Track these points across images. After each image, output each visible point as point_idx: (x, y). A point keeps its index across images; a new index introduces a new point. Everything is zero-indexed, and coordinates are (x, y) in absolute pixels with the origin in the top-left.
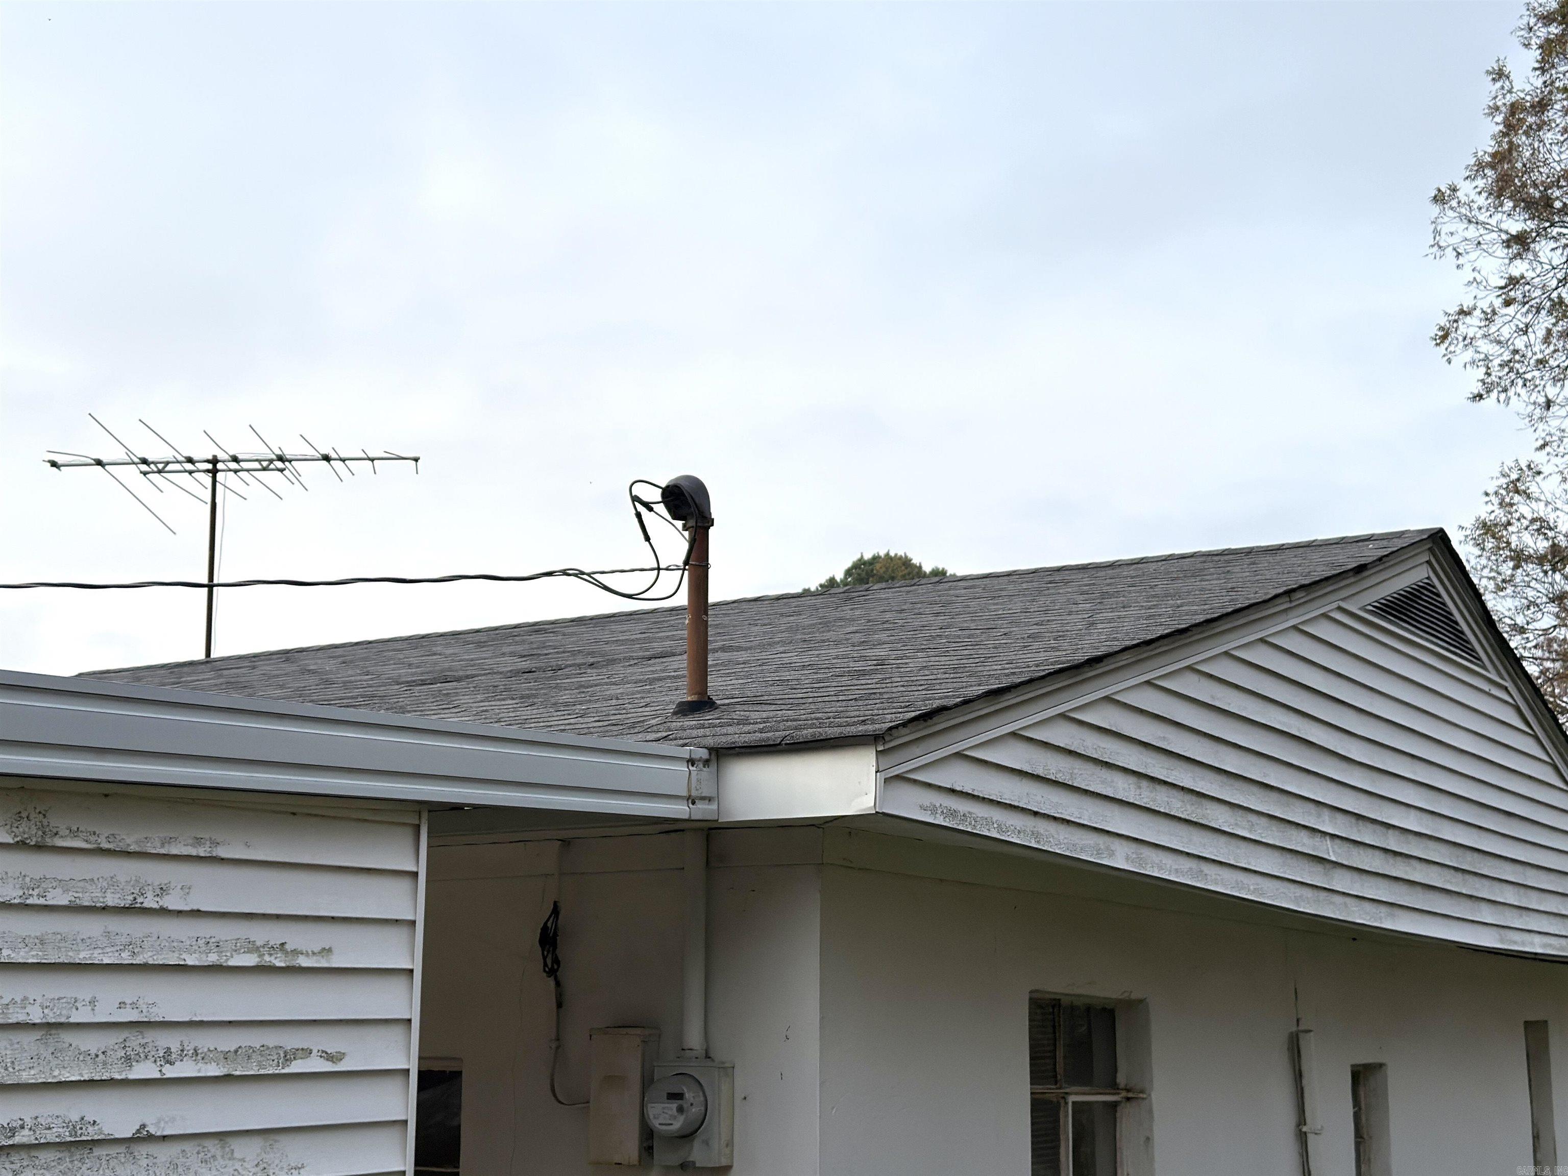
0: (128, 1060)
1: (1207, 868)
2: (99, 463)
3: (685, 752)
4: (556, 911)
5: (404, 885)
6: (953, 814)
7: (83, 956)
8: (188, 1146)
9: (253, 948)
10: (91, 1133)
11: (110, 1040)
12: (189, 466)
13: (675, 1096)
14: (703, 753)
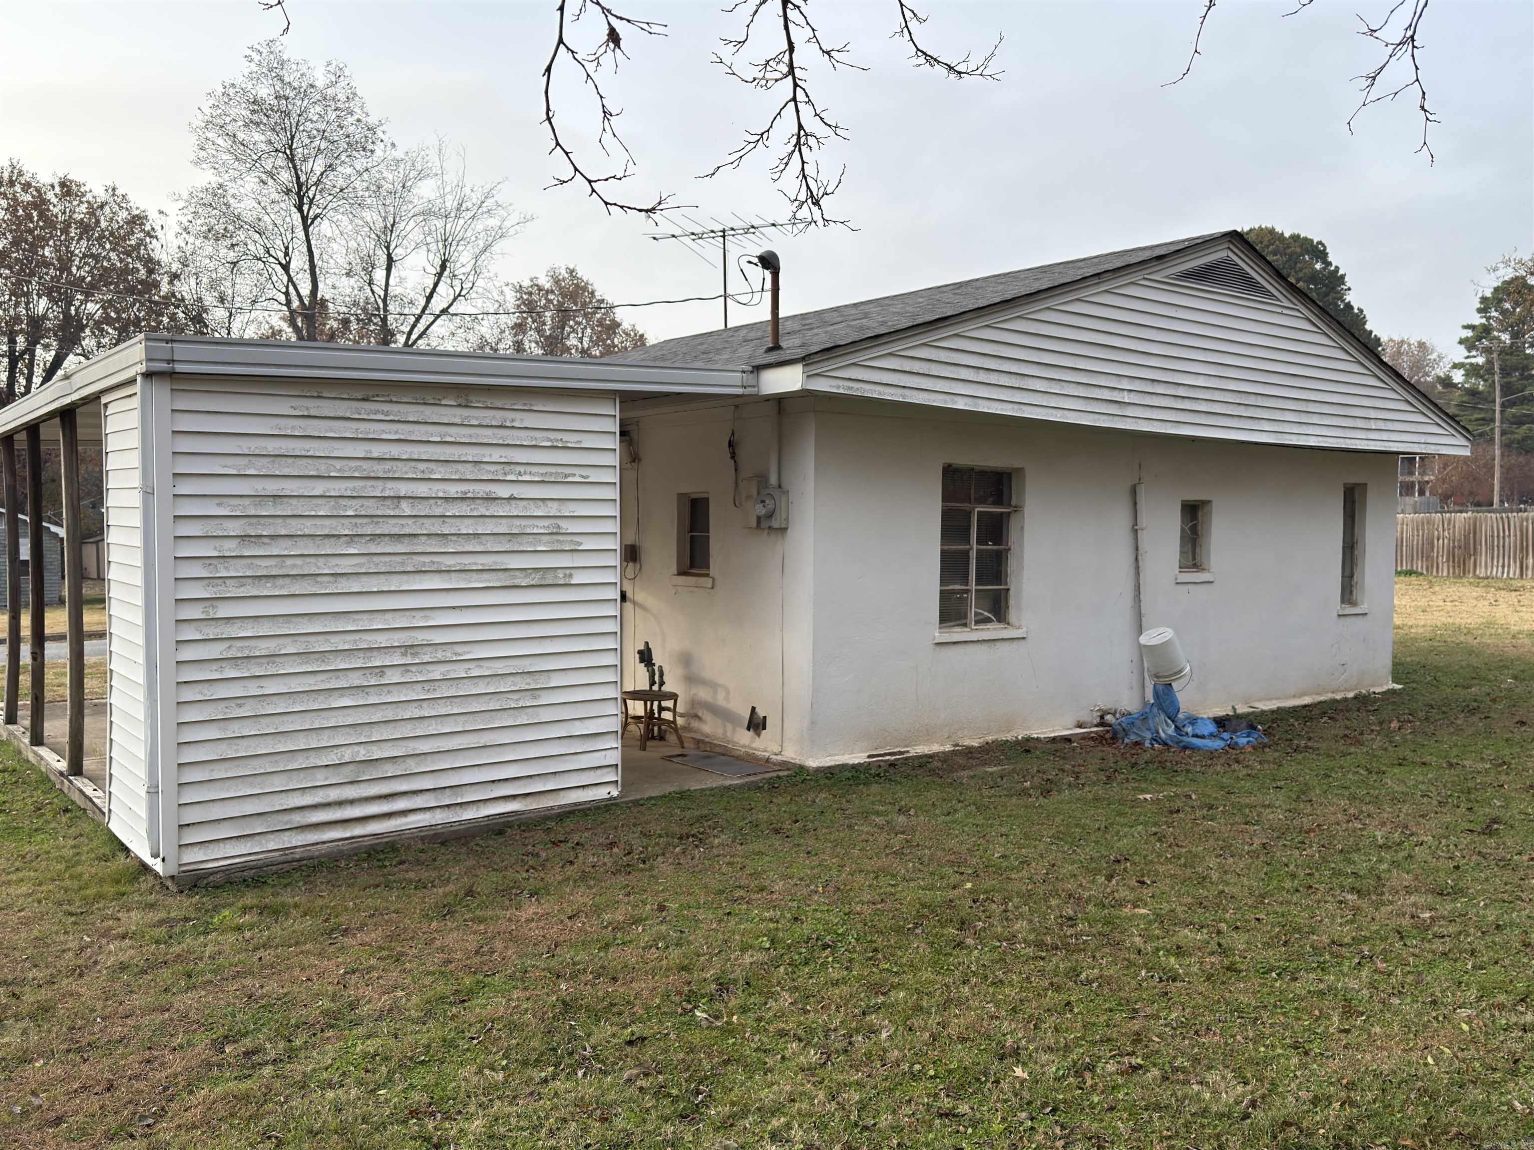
0: (505, 474)
1: (1024, 407)
2: (673, 236)
3: (740, 368)
4: (733, 434)
5: (611, 420)
6: (850, 388)
7: (485, 441)
8: (530, 502)
9: (549, 440)
10: (494, 496)
11: (498, 467)
12: (712, 235)
13: (763, 502)
14: (750, 369)
